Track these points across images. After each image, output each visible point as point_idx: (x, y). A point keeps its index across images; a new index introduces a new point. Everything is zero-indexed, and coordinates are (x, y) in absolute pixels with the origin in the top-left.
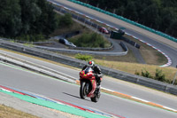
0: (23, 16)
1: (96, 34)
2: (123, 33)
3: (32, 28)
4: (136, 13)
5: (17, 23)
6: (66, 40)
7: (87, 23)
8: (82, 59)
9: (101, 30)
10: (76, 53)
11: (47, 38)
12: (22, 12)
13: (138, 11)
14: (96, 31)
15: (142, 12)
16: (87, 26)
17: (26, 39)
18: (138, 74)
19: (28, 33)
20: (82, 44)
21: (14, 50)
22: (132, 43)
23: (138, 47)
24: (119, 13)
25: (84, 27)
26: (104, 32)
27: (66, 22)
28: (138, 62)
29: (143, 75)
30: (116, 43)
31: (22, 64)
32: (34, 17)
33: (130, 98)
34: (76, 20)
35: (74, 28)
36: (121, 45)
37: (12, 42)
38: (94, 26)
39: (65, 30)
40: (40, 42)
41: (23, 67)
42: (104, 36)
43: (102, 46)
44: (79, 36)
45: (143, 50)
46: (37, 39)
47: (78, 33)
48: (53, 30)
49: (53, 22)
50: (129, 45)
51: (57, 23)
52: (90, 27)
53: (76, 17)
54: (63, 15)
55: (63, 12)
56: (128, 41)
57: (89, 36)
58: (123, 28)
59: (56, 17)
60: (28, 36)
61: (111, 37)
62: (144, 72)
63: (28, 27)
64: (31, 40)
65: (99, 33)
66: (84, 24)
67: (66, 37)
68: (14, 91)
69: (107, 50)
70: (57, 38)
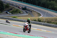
1: (17, 9)
2: (26, 8)
6: (8, 12)
7: (14, 6)
8: (14, 18)
9: (19, 8)
10: (12, 16)
11: (2, 12)
14: (17, 8)
16: (14, 7)
18: (32, 20)
20: (13, 13)
22: (29, 11)
23: (31, 12)
24: (24, 2)
25: (13, 7)
26: (20, 8)
27: (7, 6)
28: (32, 17)
29: (34, 20)
30: (24, 11)
35: (10, 8)
36: (26, 12)
38: (17, 6)
39: (7, 9)
43: (20, 13)
44: (12, 10)
47: (11, 9)
48: (3, 9)
49: (3, 7)
51: (5, 7)
52: (15, 7)
55: (6, 3)
56: (28, 10)
57: (15, 10)
58: (26, 6)
59: (4, 5)
61: (22, 10)
62: (34, 19)
65: (18, 9)
66: (13, 6)
67: (8, 11)
69: (22, 14)
70: (5, 12)
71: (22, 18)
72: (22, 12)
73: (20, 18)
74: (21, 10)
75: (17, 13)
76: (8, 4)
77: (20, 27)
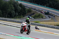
0: (15, 10)
1: (40, 14)
2: (49, 13)
3: (18, 14)
4: (52, 5)
5: (13, 13)
6: (30, 17)
7: (37, 10)
8: (36, 22)
9: (41, 12)
10: (34, 21)
12: (15, 9)
13: (53, 5)
14: (40, 13)
15: (54, 5)
16: (37, 11)
17: (17, 18)
18: (55, 25)
19: (17, 16)
20: (36, 18)
21: (13, 22)
22: (52, 16)
23: (54, 17)
24: (47, 6)
25: (36, 12)
26: (42, 13)
27: (29, 11)
29: (57, 25)
30: (47, 16)
31: (16, 26)
32: (19, 10)
33: (53, 34)
34: (33, 10)
35: (32, 13)
36: (49, 16)
37: (12, 19)
38: (39, 11)
39: (29, 14)
40: (22, 18)
41: (17, 27)
42: (42, 14)
43: (42, 17)
45: (56, 17)
46: (20, 17)
47: (34, 14)
48: (25, 14)
50: (51, 16)
51: (27, 12)
52: (38, 12)
53: (33, 9)
54: (28, 9)
55: (28, 8)
57: (38, 15)
58: (49, 11)
59: (26, 10)
60: (17, 17)
61: (45, 14)
62: (57, 24)
63: (17, 14)
64: (19, 18)
65: (41, 13)
66: (36, 11)
67: (30, 16)
68: (14, 35)
69: (44, 19)
70: (27, 16)
71: (44, 23)
72: (44, 17)
73: (42, 23)
74: (43, 15)
75: (40, 18)
76: (30, 9)
77: (42, 32)
